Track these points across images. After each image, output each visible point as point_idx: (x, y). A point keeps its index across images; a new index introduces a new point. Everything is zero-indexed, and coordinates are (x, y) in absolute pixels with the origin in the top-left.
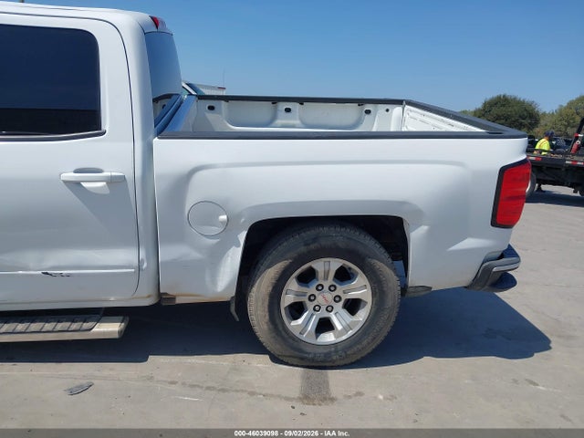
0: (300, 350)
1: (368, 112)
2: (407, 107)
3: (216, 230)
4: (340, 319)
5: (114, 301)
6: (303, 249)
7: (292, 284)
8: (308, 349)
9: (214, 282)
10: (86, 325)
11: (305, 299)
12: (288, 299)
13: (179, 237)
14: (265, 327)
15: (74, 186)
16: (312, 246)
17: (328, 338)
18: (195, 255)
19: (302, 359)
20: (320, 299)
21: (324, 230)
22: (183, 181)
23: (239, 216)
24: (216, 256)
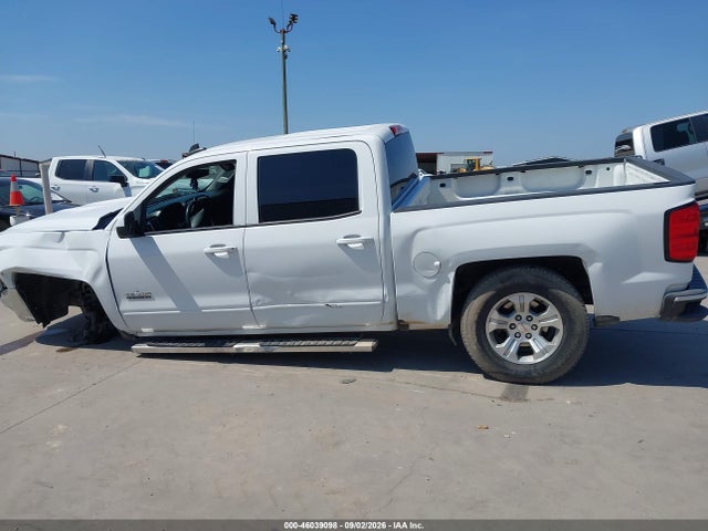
0: (504, 367)
1: (589, 172)
2: (628, 164)
3: (433, 272)
4: (537, 344)
5: (369, 327)
6: (500, 286)
7: (494, 314)
8: (511, 367)
9: (435, 311)
10: (351, 343)
11: (507, 327)
12: (491, 326)
13: (409, 279)
14: (475, 347)
15: (344, 246)
16: (507, 284)
17: (529, 360)
18: (420, 291)
19: (506, 374)
20: (520, 328)
21: (517, 270)
22: (410, 239)
23: (448, 262)
24: (434, 291)
